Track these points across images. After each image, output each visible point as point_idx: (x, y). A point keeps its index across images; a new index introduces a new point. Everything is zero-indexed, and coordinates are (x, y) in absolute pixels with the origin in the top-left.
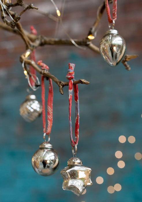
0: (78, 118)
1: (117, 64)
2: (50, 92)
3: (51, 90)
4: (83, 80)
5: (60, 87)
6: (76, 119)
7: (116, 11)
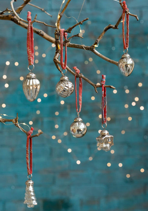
0: (106, 107)
1: (129, 75)
2: (80, 86)
3: (81, 85)
4: (112, 86)
5: (95, 88)
6: (104, 107)
7: (128, 42)
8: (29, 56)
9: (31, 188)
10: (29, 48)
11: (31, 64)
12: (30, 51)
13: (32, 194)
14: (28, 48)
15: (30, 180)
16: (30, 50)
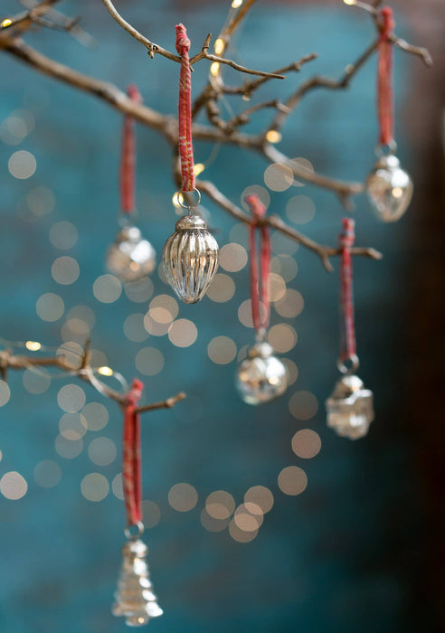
8: (187, 163)
9: (140, 567)
10: (188, 139)
11: (191, 187)
12: (189, 146)
13: (145, 583)
14: (185, 137)
15: (134, 540)
16: (190, 143)
